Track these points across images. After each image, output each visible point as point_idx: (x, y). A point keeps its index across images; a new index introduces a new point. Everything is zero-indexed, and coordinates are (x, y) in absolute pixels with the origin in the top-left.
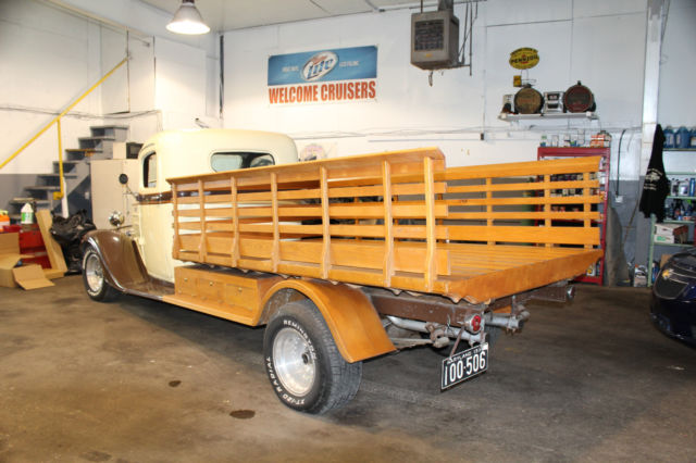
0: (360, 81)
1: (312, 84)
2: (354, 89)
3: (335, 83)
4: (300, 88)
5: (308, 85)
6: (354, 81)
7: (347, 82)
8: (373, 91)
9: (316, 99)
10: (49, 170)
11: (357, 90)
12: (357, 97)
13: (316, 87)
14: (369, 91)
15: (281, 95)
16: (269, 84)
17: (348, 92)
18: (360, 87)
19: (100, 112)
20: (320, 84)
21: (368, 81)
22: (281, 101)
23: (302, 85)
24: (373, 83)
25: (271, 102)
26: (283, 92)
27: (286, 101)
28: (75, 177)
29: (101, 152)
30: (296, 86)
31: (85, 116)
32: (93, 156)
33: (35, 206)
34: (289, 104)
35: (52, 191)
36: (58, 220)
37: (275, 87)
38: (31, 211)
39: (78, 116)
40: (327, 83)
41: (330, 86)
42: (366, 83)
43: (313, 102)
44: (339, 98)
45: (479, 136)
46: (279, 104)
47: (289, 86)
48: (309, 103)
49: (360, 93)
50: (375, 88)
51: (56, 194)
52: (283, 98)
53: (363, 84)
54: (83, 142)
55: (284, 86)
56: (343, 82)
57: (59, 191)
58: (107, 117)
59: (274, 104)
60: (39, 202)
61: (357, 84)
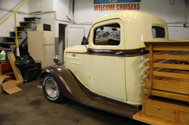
0: (134, 3)
1: (113, 4)
2: (130, 6)
3: (122, 4)
4: (107, 5)
5: (111, 4)
6: (131, 3)
7: (128, 3)
8: (139, 7)
9: (114, 10)
10: (8, 35)
11: (132, 7)
12: (132, 9)
13: (114, 5)
14: (137, 7)
15: (99, 8)
16: (94, 4)
17: (128, 7)
18: (133, 5)
19: (27, 12)
20: (116, 4)
21: (137, 3)
22: (99, 10)
23: (109, 4)
24: (139, 4)
25: (95, 10)
26: (100, 7)
27: (102, 10)
28: (21, 38)
29: (31, 28)
30: (106, 4)
31: (22, 13)
32: (28, 29)
33: (6, 52)
34: (103, 11)
35: (12, 44)
36: (17, 58)
37: (97, 5)
38: (5, 54)
39: (19, 13)
40: (119, 4)
41: (120, 5)
42: (136, 4)
43: (113, 11)
44: (124, 10)
45: (183, 25)
46: (98, 11)
47: (103, 5)
48: (111, 11)
49: (133, 8)
50: (139, 6)
51: (14, 46)
52: (100, 9)
53: (134, 4)
54: (21, 24)
55: (101, 4)
56: (126, 3)
57: (15, 44)
58: (30, 14)
59: (96, 11)
60: (8, 49)
61: (132, 4)
